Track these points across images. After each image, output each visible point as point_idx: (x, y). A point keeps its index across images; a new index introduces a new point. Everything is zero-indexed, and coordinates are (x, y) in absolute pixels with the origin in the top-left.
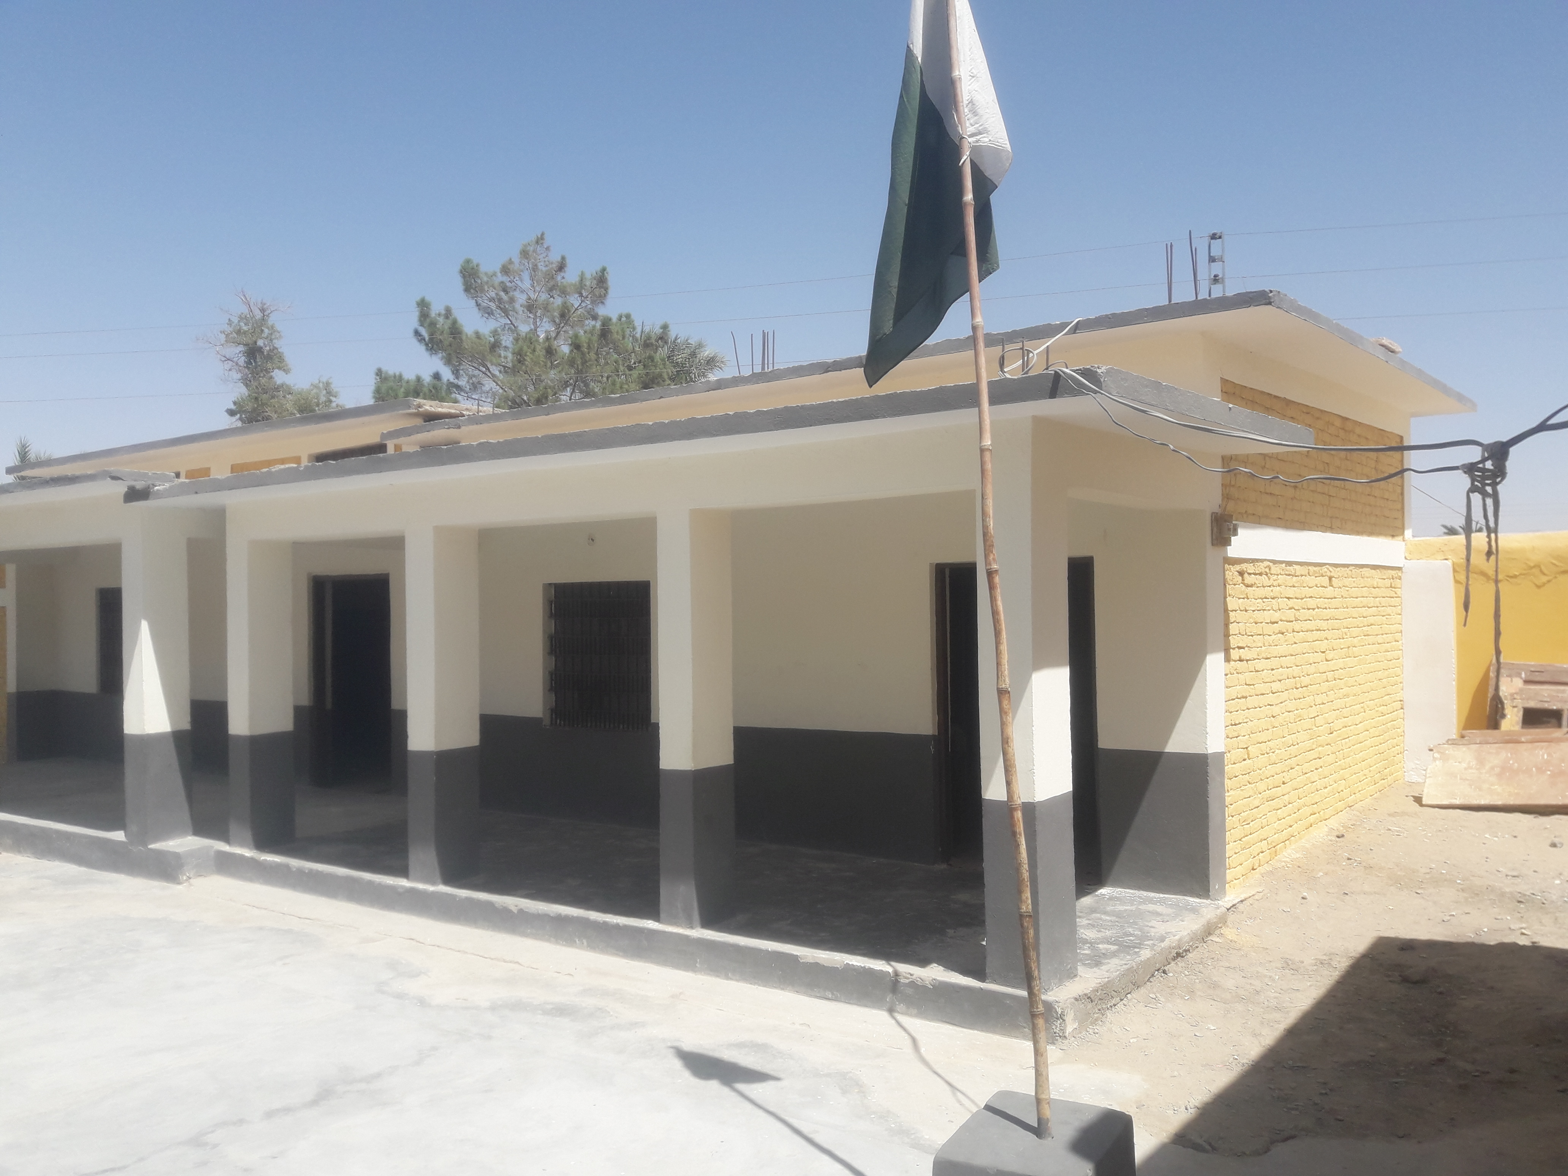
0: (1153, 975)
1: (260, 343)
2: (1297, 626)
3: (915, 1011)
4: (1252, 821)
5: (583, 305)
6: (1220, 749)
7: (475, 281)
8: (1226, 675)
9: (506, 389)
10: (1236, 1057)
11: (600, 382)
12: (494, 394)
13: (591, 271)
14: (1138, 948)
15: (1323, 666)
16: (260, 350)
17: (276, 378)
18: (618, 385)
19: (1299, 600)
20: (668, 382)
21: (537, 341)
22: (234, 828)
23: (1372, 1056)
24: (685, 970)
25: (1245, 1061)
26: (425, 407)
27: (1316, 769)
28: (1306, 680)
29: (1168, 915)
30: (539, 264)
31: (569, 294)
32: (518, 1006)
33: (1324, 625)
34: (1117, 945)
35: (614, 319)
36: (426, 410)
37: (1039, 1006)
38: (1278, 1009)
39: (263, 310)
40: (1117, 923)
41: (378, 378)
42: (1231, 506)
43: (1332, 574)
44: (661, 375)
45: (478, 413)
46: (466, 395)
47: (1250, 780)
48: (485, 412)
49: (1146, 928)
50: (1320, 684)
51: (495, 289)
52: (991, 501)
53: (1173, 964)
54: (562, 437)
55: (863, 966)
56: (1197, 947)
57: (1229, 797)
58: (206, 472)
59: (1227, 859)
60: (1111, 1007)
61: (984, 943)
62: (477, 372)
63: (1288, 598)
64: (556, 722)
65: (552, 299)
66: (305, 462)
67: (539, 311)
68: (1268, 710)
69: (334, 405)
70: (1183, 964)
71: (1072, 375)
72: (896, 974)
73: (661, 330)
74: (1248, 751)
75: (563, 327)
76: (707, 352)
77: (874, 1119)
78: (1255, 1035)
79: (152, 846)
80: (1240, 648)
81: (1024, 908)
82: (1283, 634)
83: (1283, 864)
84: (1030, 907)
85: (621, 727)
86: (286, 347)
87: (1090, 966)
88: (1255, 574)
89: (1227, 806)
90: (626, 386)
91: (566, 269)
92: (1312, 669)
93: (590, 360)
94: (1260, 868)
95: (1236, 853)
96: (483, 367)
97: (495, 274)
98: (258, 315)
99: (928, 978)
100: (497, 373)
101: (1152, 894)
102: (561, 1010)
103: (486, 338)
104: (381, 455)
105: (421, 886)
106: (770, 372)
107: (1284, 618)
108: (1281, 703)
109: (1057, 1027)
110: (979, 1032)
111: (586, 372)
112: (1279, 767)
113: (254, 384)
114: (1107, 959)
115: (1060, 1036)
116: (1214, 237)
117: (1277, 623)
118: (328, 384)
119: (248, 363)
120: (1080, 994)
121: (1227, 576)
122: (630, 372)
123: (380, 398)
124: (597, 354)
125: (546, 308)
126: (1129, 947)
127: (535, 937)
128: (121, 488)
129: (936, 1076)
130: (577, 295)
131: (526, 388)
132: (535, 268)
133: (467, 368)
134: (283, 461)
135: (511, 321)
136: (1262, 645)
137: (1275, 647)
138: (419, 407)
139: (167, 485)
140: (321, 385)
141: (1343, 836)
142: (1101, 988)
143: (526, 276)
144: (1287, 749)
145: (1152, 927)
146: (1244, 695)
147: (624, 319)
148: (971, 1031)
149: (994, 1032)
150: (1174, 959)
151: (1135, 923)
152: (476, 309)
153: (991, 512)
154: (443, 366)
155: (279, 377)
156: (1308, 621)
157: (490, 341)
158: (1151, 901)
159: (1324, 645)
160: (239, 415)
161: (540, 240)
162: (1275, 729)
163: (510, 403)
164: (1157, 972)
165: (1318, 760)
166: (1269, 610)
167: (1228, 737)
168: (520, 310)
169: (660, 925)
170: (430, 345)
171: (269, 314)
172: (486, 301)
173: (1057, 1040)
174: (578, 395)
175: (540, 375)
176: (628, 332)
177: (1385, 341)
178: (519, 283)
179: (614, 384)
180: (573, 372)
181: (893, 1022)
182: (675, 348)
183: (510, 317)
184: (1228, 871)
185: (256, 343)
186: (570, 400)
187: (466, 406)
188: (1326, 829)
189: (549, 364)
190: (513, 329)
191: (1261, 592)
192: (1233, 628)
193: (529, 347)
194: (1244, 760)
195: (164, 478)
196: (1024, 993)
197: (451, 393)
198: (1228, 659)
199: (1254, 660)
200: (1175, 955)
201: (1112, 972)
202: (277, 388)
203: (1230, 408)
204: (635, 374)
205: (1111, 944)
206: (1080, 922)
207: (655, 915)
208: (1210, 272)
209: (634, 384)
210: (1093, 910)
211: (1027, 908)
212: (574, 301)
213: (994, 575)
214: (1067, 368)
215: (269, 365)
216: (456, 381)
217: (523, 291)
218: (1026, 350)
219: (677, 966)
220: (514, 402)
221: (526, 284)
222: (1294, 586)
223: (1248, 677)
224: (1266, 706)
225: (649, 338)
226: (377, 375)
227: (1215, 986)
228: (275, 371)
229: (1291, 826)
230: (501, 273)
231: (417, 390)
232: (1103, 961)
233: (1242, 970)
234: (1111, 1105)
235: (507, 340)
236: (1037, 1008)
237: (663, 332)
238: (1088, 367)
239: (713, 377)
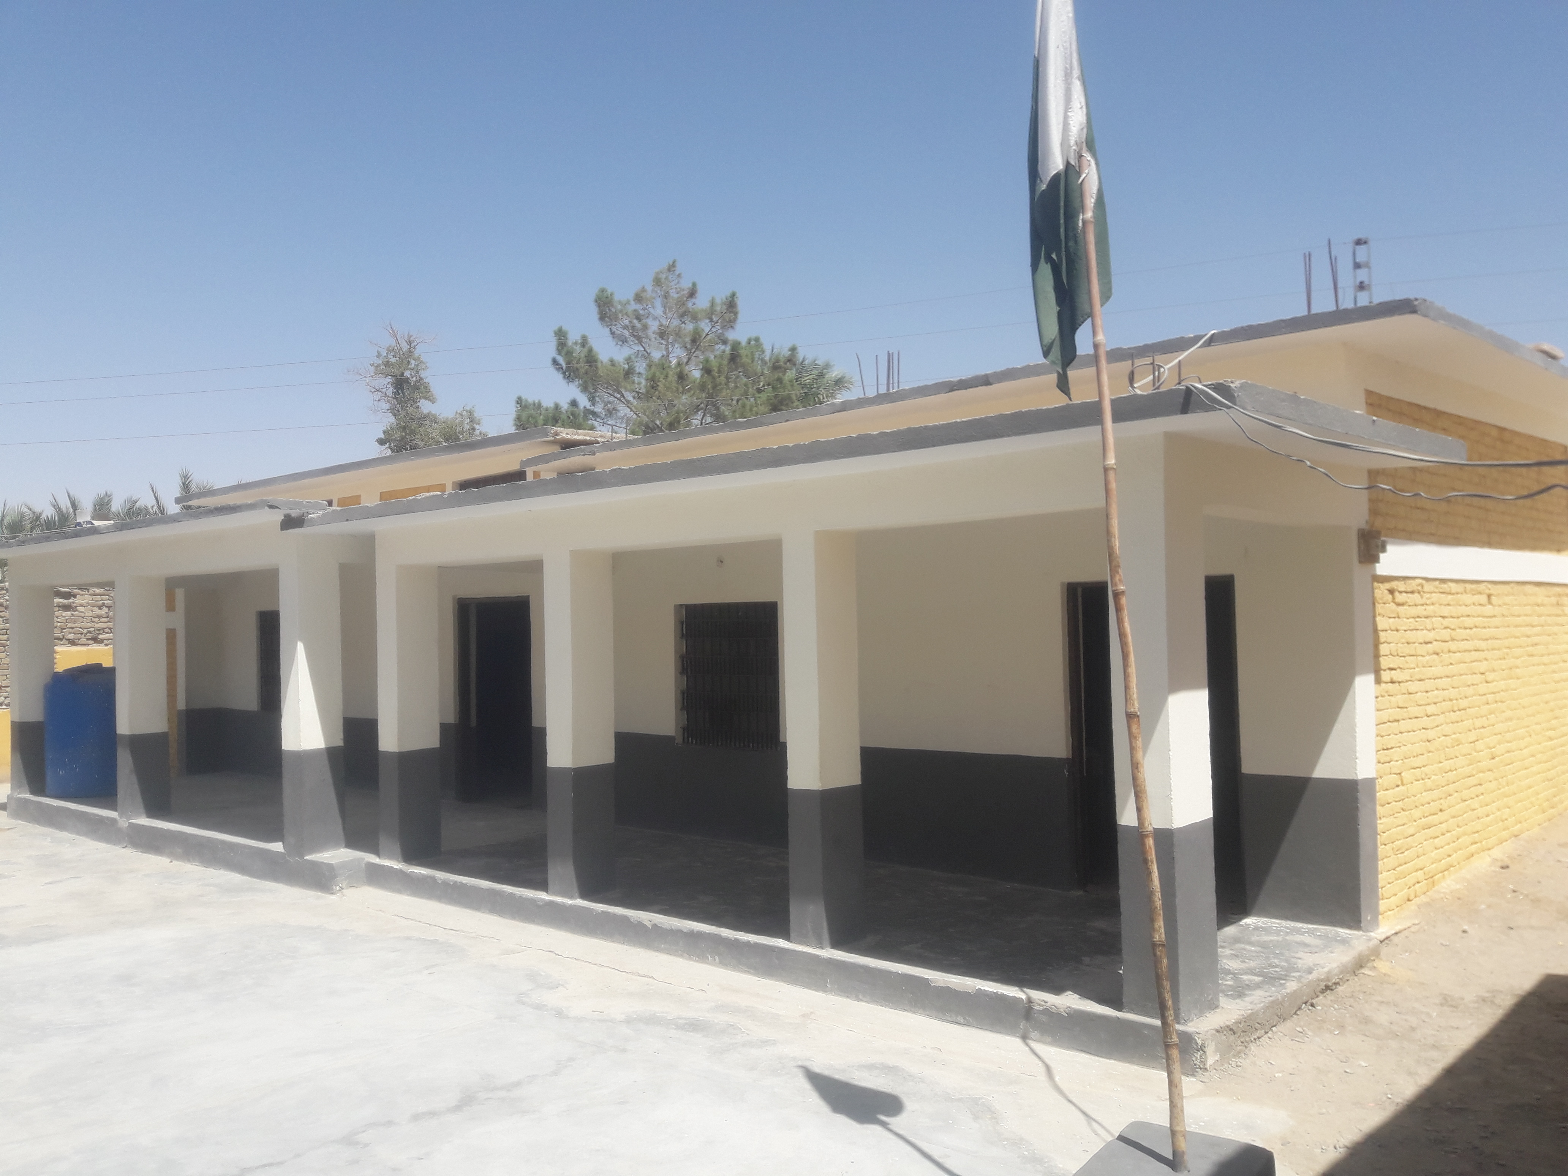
0: (1300, 1008)
1: (407, 374)
2: (1453, 646)
3: (1049, 1039)
4: (1407, 850)
5: (714, 330)
6: (1371, 774)
7: (609, 309)
8: (1377, 697)
9: (640, 415)
10: (1389, 1096)
11: (730, 405)
12: (628, 420)
13: (721, 297)
14: (1284, 980)
15: (1483, 688)
16: (407, 381)
17: (422, 408)
18: (748, 408)
19: (1455, 620)
20: (796, 403)
21: (670, 367)
22: (384, 841)
23: (1537, 1099)
24: (816, 990)
25: (1400, 1100)
26: (561, 434)
27: (1477, 796)
28: (1464, 703)
29: (1317, 946)
30: (671, 291)
31: (700, 320)
32: (652, 1020)
33: (1482, 645)
34: (1261, 976)
35: (744, 343)
36: (563, 437)
37: (1173, 1037)
38: (1434, 1047)
39: (410, 342)
40: (1262, 954)
41: (518, 406)
42: (1379, 523)
43: (1491, 592)
44: (790, 397)
45: (611, 439)
46: (602, 421)
47: (1404, 807)
48: (618, 438)
49: (1293, 960)
50: (1480, 707)
51: (628, 316)
52: (1116, 521)
53: (1321, 997)
54: (690, 462)
55: (995, 991)
56: (1348, 980)
57: (1381, 824)
58: (357, 499)
59: (1380, 890)
60: (1255, 1039)
61: (1121, 972)
62: (612, 399)
63: (1443, 617)
64: (688, 740)
65: (683, 325)
66: (449, 490)
67: (671, 337)
68: (1423, 734)
69: (477, 432)
70: (1333, 998)
71: (1204, 391)
72: (1030, 1000)
73: (790, 353)
74: (1401, 776)
75: (694, 352)
76: (834, 373)
77: (1007, 1146)
78: (1410, 1074)
79: (308, 857)
80: (1391, 669)
81: (1157, 938)
82: (1437, 654)
83: (1442, 895)
84: (1163, 936)
85: (751, 745)
86: (430, 376)
87: (1233, 997)
88: (1406, 592)
89: (1379, 834)
90: (755, 409)
91: (697, 295)
92: (1470, 691)
93: (720, 384)
94: (1417, 899)
95: (1389, 883)
96: (618, 393)
97: (628, 302)
98: (405, 347)
99: (1062, 1006)
100: (631, 399)
101: (1299, 925)
102: (694, 1026)
103: (621, 366)
104: (520, 483)
105: (559, 899)
106: (895, 392)
107: (1438, 638)
108: (1437, 726)
109: (1197, 1058)
110: (1115, 1062)
111: (717, 396)
112: (1436, 794)
113: (403, 413)
114: (1250, 990)
115: (1201, 1068)
116: (1359, 242)
117: (1431, 643)
118: (471, 413)
119: (396, 394)
120: (1222, 1026)
121: (1376, 595)
122: (760, 395)
123: (521, 425)
124: (727, 378)
125: (678, 334)
126: (1274, 979)
127: (669, 952)
128: (278, 517)
129: (1070, 1105)
130: (708, 321)
131: (659, 413)
132: (666, 296)
133: (603, 394)
134: (428, 489)
135: (644, 348)
136: (1415, 667)
137: (1429, 669)
138: (556, 435)
139: (320, 513)
140: (465, 413)
141: (1507, 867)
142: (1244, 1020)
143: (658, 303)
144: (1444, 775)
145: (1300, 958)
146: (1397, 718)
147: (753, 342)
148: (1108, 1061)
149: (1132, 1063)
150: (1323, 992)
151: (1281, 954)
152: (610, 338)
153: (1117, 532)
154: (580, 393)
155: (425, 407)
156: (1466, 642)
157: (624, 368)
158: (1298, 931)
159: (1483, 667)
160: (388, 444)
161: (671, 268)
162: (1430, 754)
163: (643, 428)
164: (1304, 1005)
165: (1479, 787)
166: (1422, 630)
167: (1379, 762)
168: (653, 336)
169: (790, 944)
170: (567, 374)
171: (415, 346)
172: (620, 329)
173: (1197, 1072)
174: (709, 419)
175: (672, 401)
176: (756, 356)
177: (1546, 347)
178: (651, 310)
179: (744, 406)
180: (704, 395)
181: (1027, 1049)
182: (802, 369)
183: (643, 344)
184: (1381, 902)
185: (403, 374)
186: (701, 424)
187: (602, 433)
188: (1489, 859)
189: (681, 389)
190: (647, 356)
191: (1414, 611)
192: (1384, 649)
193: (662, 374)
194: (1398, 786)
195: (317, 507)
196: (1158, 1023)
197: (588, 420)
198: (1378, 681)
199: (1407, 681)
200: (1324, 988)
201: (1255, 1004)
202: (424, 418)
203: (1374, 421)
204: (764, 396)
205: (1256, 975)
206: (1223, 952)
207: (785, 934)
208: (1355, 277)
209: (763, 406)
210: (1236, 940)
211: (1160, 937)
212: (705, 326)
213: (1121, 597)
214: (1200, 382)
215: (416, 395)
216: (592, 408)
217: (655, 318)
218: (1157, 365)
219: (808, 986)
220: (647, 427)
221: (659, 311)
222: (1449, 605)
223: (1400, 699)
224: (1420, 730)
225: (778, 361)
226: (518, 403)
227: (1367, 1021)
228: (421, 401)
229: (1449, 856)
230: (634, 301)
231: (555, 417)
232: (1247, 992)
233: (1396, 1005)
234: (1254, 1141)
235: (641, 367)
236: (1171, 1038)
237: (791, 354)
238: (1221, 382)
239: (839, 399)
